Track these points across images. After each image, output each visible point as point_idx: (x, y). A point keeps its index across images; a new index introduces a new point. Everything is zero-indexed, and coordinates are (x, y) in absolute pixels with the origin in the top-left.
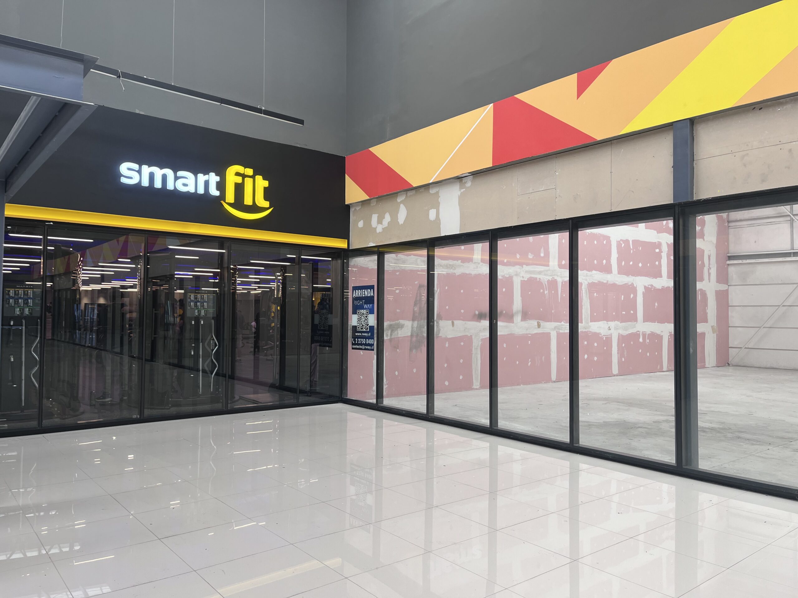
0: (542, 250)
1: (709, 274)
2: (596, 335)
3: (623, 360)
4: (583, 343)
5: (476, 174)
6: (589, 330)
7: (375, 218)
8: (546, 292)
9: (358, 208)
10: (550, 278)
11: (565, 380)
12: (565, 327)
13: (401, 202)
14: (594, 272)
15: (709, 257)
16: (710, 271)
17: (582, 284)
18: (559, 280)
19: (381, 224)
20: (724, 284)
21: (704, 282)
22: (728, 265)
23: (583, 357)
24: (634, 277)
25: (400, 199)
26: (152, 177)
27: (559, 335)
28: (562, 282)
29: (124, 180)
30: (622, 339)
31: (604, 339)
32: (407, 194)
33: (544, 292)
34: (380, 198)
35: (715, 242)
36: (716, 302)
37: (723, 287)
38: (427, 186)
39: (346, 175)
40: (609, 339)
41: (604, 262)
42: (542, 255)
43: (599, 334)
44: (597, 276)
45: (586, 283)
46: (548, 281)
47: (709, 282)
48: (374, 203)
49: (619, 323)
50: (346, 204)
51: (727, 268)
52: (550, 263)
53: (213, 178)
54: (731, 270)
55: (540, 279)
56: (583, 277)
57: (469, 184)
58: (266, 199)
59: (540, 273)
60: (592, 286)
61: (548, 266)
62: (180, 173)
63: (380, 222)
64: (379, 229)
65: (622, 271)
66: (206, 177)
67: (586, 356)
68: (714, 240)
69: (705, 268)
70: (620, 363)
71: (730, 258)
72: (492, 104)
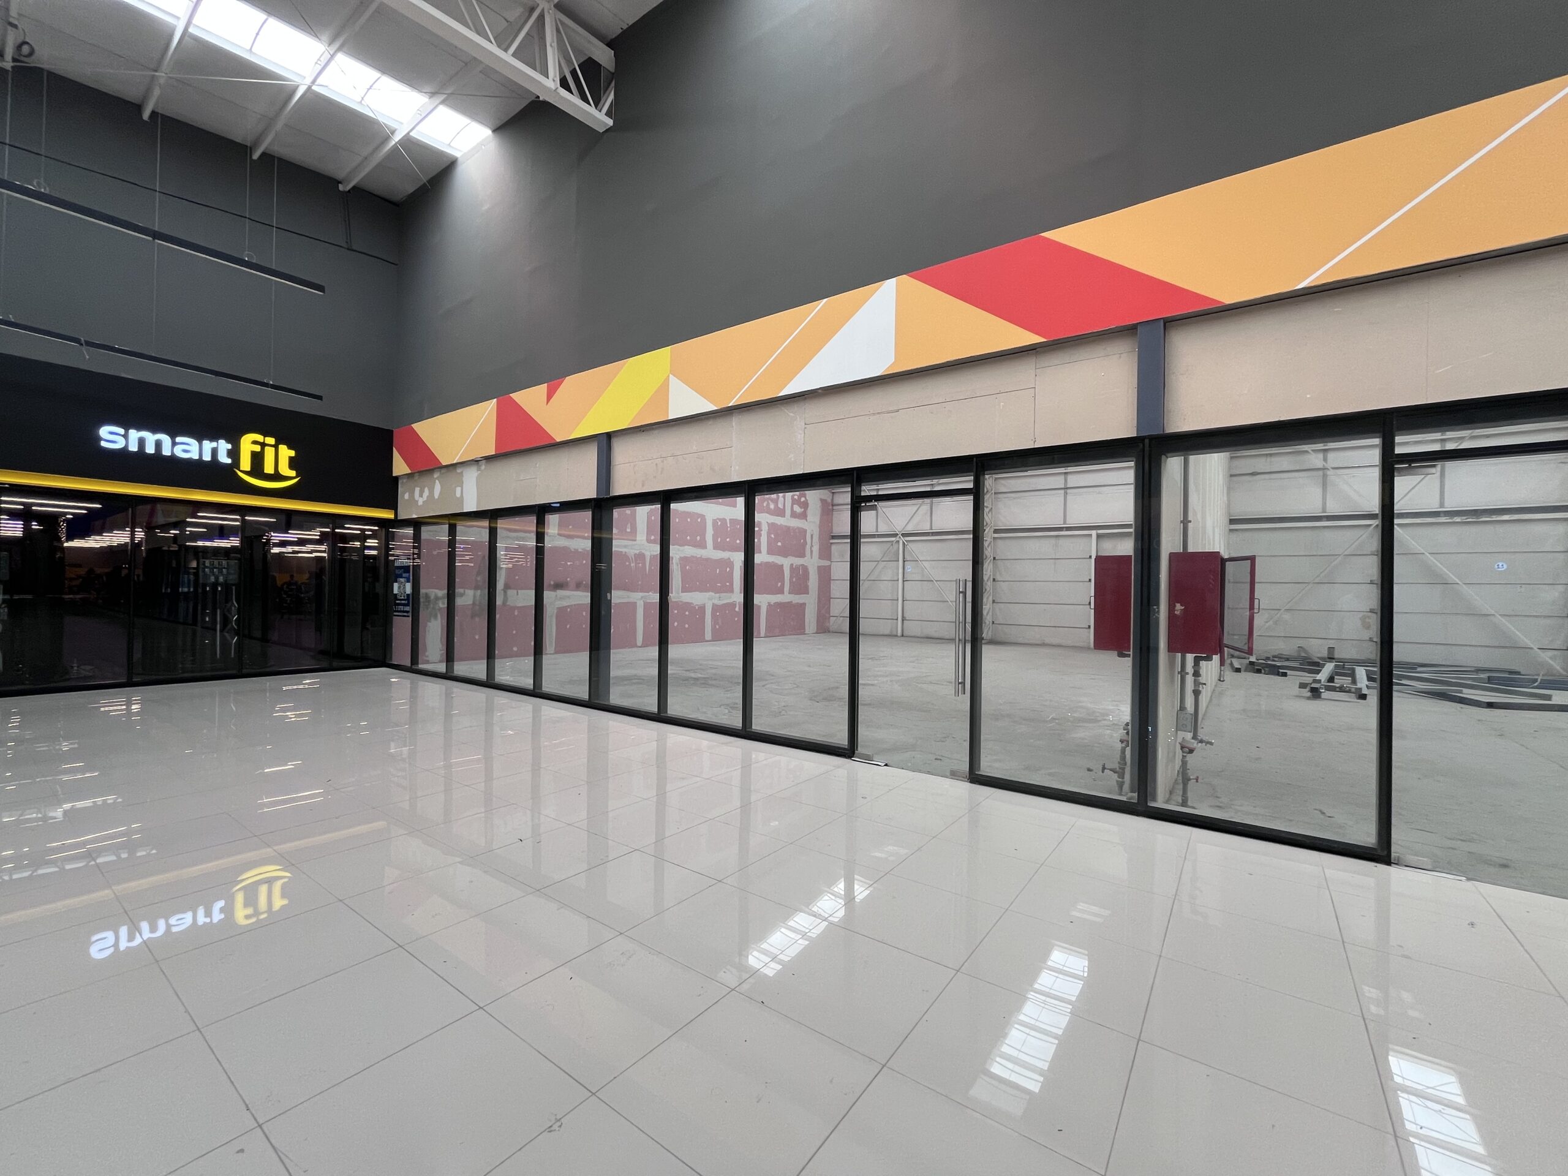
0: (629, 525)
1: (812, 551)
2: (688, 606)
3: (717, 627)
4: (673, 612)
5: (488, 459)
6: (680, 600)
7: (417, 490)
8: (632, 565)
9: (405, 481)
10: (637, 552)
11: (652, 645)
12: (655, 597)
13: (437, 478)
14: (686, 547)
15: (812, 536)
16: (812, 549)
17: (672, 558)
18: (648, 554)
19: (422, 497)
20: (828, 560)
21: (806, 558)
22: (832, 543)
23: (673, 624)
24: (730, 553)
25: (436, 475)
26: (142, 442)
27: (647, 606)
28: (651, 556)
29: (103, 444)
30: (715, 608)
31: (697, 608)
32: (440, 471)
33: (630, 564)
34: (422, 473)
35: (818, 523)
36: (817, 575)
37: (826, 563)
38: (454, 466)
39: (394, 448)
40: (702, 608)
41: (698, 538)
42: (628, 530)
43: (692, 603)
44: (689, 551)
45: (678, 557)
46: (635, 554)
47: (812, 558)
48: (416, 476)
49: (713, 594)
50: (394, 475)
51: (830, 547)
52: (637, 539)
53: (224, 446)
54: (833, 547)
55: (626, 552)
56: (675, 552)
57: (483, 467)
58: (291, 467)
59: (625, 546)
60: (684, 560)
61: (635, 540)
62: (179, 439)
63: (421, 496)
64: (420, 503)
65: (716, 547)
66: (214, 444)
67: (676, 624)
68: (817, 520)
69: (807, 546)
70: (714, 630)
71: (833, 537)
72: (495, 399)
